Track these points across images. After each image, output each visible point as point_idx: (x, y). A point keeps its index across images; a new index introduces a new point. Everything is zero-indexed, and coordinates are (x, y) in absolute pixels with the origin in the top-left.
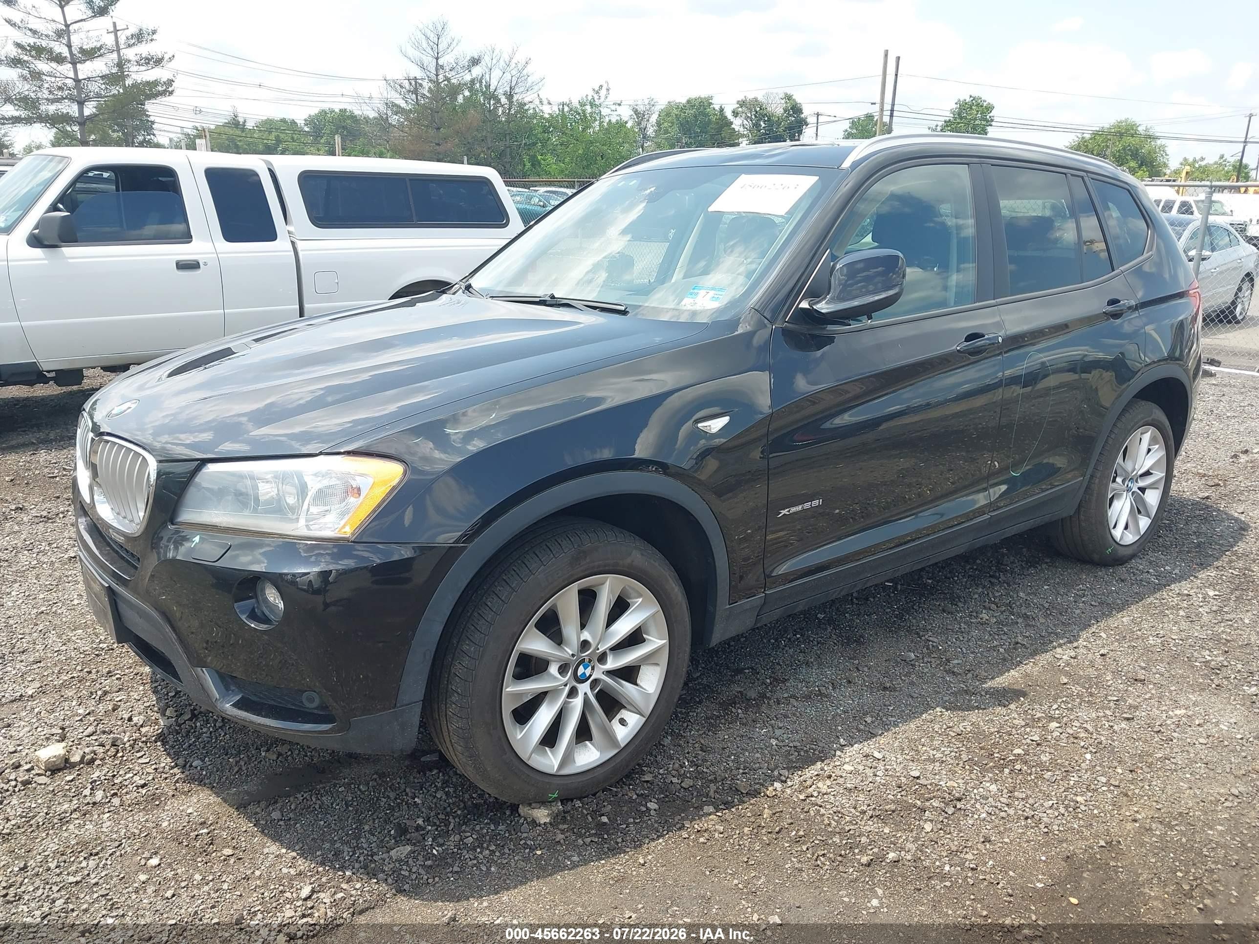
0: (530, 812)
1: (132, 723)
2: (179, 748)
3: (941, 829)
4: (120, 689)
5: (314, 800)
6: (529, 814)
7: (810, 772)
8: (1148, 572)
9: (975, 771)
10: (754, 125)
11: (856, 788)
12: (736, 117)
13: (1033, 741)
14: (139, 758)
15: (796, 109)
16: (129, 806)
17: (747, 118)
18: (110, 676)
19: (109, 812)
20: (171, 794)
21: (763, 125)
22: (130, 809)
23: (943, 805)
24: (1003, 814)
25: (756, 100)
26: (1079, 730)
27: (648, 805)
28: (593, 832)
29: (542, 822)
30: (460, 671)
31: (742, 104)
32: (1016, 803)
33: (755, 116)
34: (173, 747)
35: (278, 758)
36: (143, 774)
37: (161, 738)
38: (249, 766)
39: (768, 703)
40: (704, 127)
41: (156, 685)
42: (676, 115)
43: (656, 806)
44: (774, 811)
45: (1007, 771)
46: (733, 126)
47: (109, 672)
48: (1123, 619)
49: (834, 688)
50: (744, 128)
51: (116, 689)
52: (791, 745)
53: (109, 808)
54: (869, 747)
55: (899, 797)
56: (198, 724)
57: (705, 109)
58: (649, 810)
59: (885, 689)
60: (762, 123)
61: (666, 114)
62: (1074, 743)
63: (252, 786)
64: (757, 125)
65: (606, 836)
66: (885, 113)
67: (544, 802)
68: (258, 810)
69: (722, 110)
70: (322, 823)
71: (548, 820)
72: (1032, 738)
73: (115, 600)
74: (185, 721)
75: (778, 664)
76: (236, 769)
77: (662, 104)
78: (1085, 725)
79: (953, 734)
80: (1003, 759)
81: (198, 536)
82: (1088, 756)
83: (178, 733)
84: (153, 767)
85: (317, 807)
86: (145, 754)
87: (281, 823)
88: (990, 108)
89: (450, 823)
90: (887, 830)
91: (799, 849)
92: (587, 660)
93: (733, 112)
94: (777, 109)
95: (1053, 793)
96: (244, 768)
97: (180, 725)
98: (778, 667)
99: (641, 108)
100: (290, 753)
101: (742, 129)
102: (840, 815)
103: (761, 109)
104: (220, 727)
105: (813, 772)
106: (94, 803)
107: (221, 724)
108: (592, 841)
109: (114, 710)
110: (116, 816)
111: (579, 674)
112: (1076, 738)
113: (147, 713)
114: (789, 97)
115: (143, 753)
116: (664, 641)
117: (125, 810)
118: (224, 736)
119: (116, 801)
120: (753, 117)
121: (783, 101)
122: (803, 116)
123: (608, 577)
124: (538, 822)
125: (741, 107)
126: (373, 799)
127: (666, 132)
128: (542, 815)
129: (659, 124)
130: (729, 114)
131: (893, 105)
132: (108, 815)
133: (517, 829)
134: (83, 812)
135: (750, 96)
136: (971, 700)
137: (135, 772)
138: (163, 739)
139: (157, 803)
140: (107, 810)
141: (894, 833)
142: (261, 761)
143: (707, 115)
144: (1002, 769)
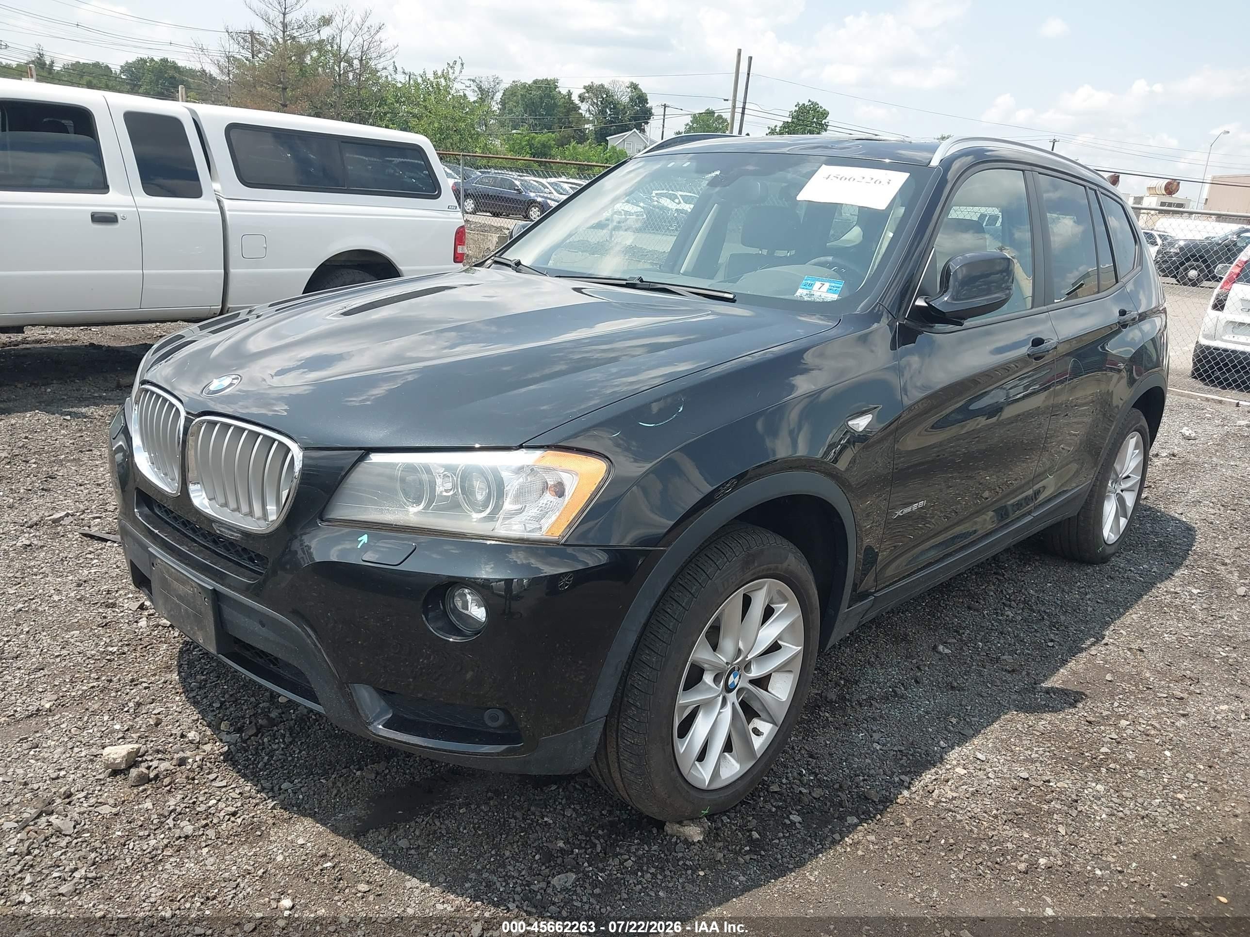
0: (681, 830)
1: (187, 740)
2: (253, 768)
3: (1073, 832)
4: (153, 699)
5: (438, 824)
6: (680, 832)
7: (928, 777)
8: (1130, 570)
9: (1075, 771)
10: (600, 111)
11: (977, 791)
12: (582, 102)
13: (1112, 739)
14: (212, 781)
15: (640, 99)
16: (228, 838)
17: (593, 104)
18: (135, 685)
19: (206, 846)
20: (271, 822)
21: (609, 113)
22: (230, 842)
23: (1066, 808)
24: (1121, 814)
25: (602, 86)
26: (1148, 728)
27: (791, 817)
28: (748, 848)
29: (696, 840)
30: (640, 683)
31: (589, 89)
32: (1127, 802)
33: (602, 103)
34: (246, 767)
35: (376, 777)
36: (227, 799)
37: (228, 757)
38: (347, 787)
39: (852, 706)
40: (551, 108)
41: (194, 694)
42: (522, 95)
43: (799, 819)
44: (915, 820)
45: (1104, 770)
46: (580, 111)
47: (132, 681)
48: (1134, 616)
49: (906, 689)
50: (590, 113)
51: (150, 700)
52: (895, 748)
53: (205, 841)
54: (967, 749)
55: (1020, 799)
56: (266, 740)
57: (551, 92)
58: (793, 823)
59: (953, 688)
60: (608, 110)
61: (511, 93)
62: (1148, 740)
63: (358, 810)
64: (603, 112)
65: (763, 853)
66: (736, 110)
67: (694, 819)
68: (380, 838)
69: (570, 94)
70: (456, 850)
71: (701, 838)
72: (1110, 736)
73: (219, 606)
74: (250, 737)
75: (842, 664)
76: (335, 792)
77: (506, 84)
78: (1149, 722)
79: (1038, 734)
80: (1095, 758)
81: (366, 536)
82: (1168, 753)
83: (246, 751)
84: (237, 791)
85: (444, 832)
86: (218, 777)
87: (413, 852)
88: (825, 114)
89: (595, 845)
90: (1026, 835)
91: (955, 858)
92: (736, 669)
93: (580, 97)
94: (624, 97)
95: (1155, 792)
96: (342, 790)
97: (245, 741)
98: (844, 668)
99: (485, 86)
100: (388, 771)
101: (587, 115)
102: (977, 821)
103: (607, 96)
104: (291, 743)
105: (930, 776)
106: (187, 837)
107: (290, 740)
108: (751, 859)
109: (157, 725)
110: (216, 851)
111: (729, 684)
112: (1148, 735)
113: (197, 727)
114: (634, 87)
115: (215, 775)
116: (800, 648)
117: (224, 843)
118: (299, 753)
119: (211, 833)
120: (599, 103)
121: (629, 90)
122: (648, 105)
123: (767, 581)
124: (690, 840)
125: (588, 92)
126: (499, 820)
127: (511, 111)
128: (694, 833)
129: (503, 102)
130: (575, 99)
131: (745, 103)
132: (206, 850)
133: (671, 848)
134: (176, 848)
135: (597, 82)
136: (1036, 699)
137: (218, 798)
138: (232, 758)
139: (259, 833)
140: (204, 844)
141: (1033, 838)
142: (359, 782)
143: (553, 98)
144: (1098, 767)
